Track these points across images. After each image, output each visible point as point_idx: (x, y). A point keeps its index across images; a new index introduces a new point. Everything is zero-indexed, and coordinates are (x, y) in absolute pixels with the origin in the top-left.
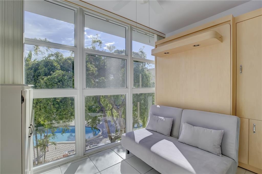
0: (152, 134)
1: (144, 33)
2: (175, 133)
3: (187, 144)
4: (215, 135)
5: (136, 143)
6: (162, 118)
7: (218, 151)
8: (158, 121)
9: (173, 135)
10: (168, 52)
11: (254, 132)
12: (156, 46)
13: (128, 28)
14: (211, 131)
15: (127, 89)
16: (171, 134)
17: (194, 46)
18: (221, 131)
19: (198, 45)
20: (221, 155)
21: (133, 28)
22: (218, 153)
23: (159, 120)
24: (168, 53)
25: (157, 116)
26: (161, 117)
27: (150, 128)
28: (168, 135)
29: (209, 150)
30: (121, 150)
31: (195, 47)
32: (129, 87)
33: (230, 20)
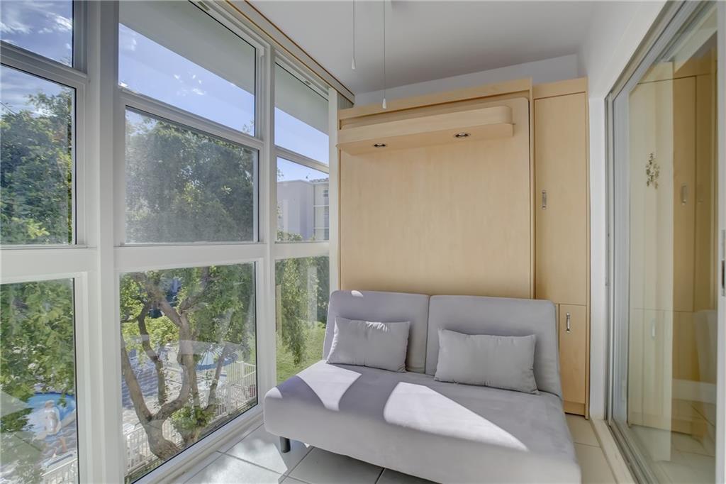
0: (360, 374)
1: (304, 80)
2: (416, 361)
3: (460, 383)
4: (520, 348)
5: (331, 411)
6: (379, 325)
7: (531, 383)
8: (366, 334)
9: (412, 368)
10: (384, 143)
11: (568, 330)
12: (340, 121)
13: (265, 51)
14: (512, 341)
15: (260, 246)
16: (407, 366)
17: (458, 136)
18: (529, 336)
19: (466, 135)
20: (537, 392)
21: (278, 56)
22: (533, 388)
23: (371, 330)
24: (384, 145)
25: (360, 322)
26: (375, 324)
27: (343, 359)
28: (400, 370)
29: (514, 386)
30: (259, 443)
31: (457, 139)
32: (267, 240)
33: (528, 91)
